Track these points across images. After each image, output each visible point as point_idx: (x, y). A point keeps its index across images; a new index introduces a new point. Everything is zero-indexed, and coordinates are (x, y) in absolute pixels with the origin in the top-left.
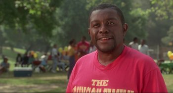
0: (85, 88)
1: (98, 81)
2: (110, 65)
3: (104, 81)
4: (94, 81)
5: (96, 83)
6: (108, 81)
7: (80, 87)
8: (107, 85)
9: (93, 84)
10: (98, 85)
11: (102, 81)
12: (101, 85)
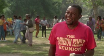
0: (64, 38)
1: (70, 36)
2: (74, 29)
3: (73, 36)
4: (68, 35)
5: (69, 37)
6: (74, 36)
7: (62, 38)
8: (74, 37)
9: (68, 37)
10: (70, 37)
11: (71, 36)
12: (71, 37)
